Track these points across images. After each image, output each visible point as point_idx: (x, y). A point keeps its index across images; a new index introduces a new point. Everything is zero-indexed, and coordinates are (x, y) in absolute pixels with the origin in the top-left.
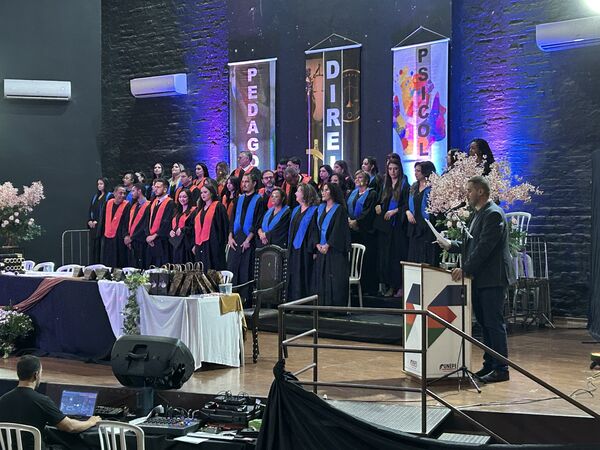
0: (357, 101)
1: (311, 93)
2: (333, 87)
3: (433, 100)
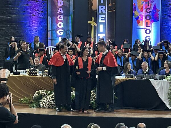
0: (114, 3)
3: (153, 7)
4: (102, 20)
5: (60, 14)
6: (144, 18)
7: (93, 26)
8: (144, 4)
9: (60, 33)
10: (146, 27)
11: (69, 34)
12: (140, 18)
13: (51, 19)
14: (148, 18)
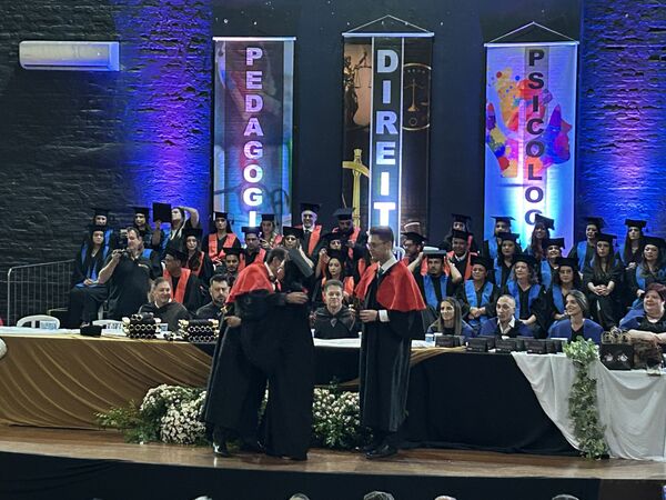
0: (425, 105)
2: (387, 85)
3: (550, 115)
4: (386, 157)
5: (254, 137)
6: (522, 151)
7: (357, 175)
8: (523, 102)
9: (253, 198)
10: (530, 179)
11: (281, 202)
12: (508, 152)
13: (222, 154)
14: (535, 150)
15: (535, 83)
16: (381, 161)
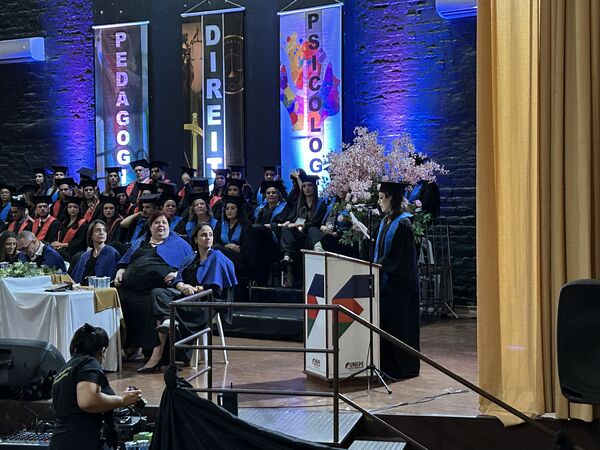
0: (240, 70)
1: (189, 61)
2: (213, 55)
3: (325, 71)
4: (214, 118)
5: (123, 107)
6: (306, 106)
7: (195, 135)
8: (305, 64)
9: (123, 158)
10: (313, 131)
12: (297, 107)
13: (102, 122)
15: (313, 44)
16: (211, 122)
